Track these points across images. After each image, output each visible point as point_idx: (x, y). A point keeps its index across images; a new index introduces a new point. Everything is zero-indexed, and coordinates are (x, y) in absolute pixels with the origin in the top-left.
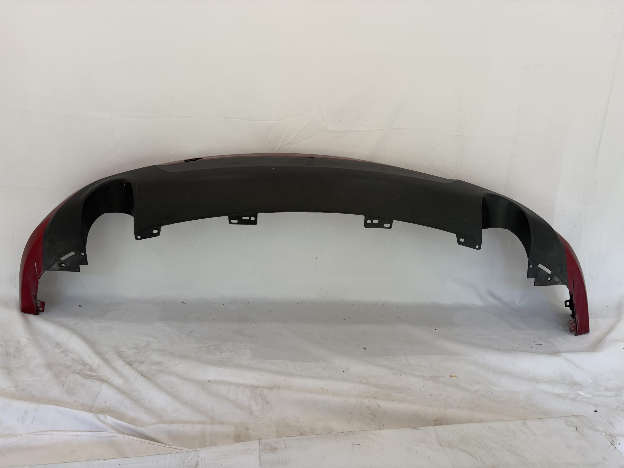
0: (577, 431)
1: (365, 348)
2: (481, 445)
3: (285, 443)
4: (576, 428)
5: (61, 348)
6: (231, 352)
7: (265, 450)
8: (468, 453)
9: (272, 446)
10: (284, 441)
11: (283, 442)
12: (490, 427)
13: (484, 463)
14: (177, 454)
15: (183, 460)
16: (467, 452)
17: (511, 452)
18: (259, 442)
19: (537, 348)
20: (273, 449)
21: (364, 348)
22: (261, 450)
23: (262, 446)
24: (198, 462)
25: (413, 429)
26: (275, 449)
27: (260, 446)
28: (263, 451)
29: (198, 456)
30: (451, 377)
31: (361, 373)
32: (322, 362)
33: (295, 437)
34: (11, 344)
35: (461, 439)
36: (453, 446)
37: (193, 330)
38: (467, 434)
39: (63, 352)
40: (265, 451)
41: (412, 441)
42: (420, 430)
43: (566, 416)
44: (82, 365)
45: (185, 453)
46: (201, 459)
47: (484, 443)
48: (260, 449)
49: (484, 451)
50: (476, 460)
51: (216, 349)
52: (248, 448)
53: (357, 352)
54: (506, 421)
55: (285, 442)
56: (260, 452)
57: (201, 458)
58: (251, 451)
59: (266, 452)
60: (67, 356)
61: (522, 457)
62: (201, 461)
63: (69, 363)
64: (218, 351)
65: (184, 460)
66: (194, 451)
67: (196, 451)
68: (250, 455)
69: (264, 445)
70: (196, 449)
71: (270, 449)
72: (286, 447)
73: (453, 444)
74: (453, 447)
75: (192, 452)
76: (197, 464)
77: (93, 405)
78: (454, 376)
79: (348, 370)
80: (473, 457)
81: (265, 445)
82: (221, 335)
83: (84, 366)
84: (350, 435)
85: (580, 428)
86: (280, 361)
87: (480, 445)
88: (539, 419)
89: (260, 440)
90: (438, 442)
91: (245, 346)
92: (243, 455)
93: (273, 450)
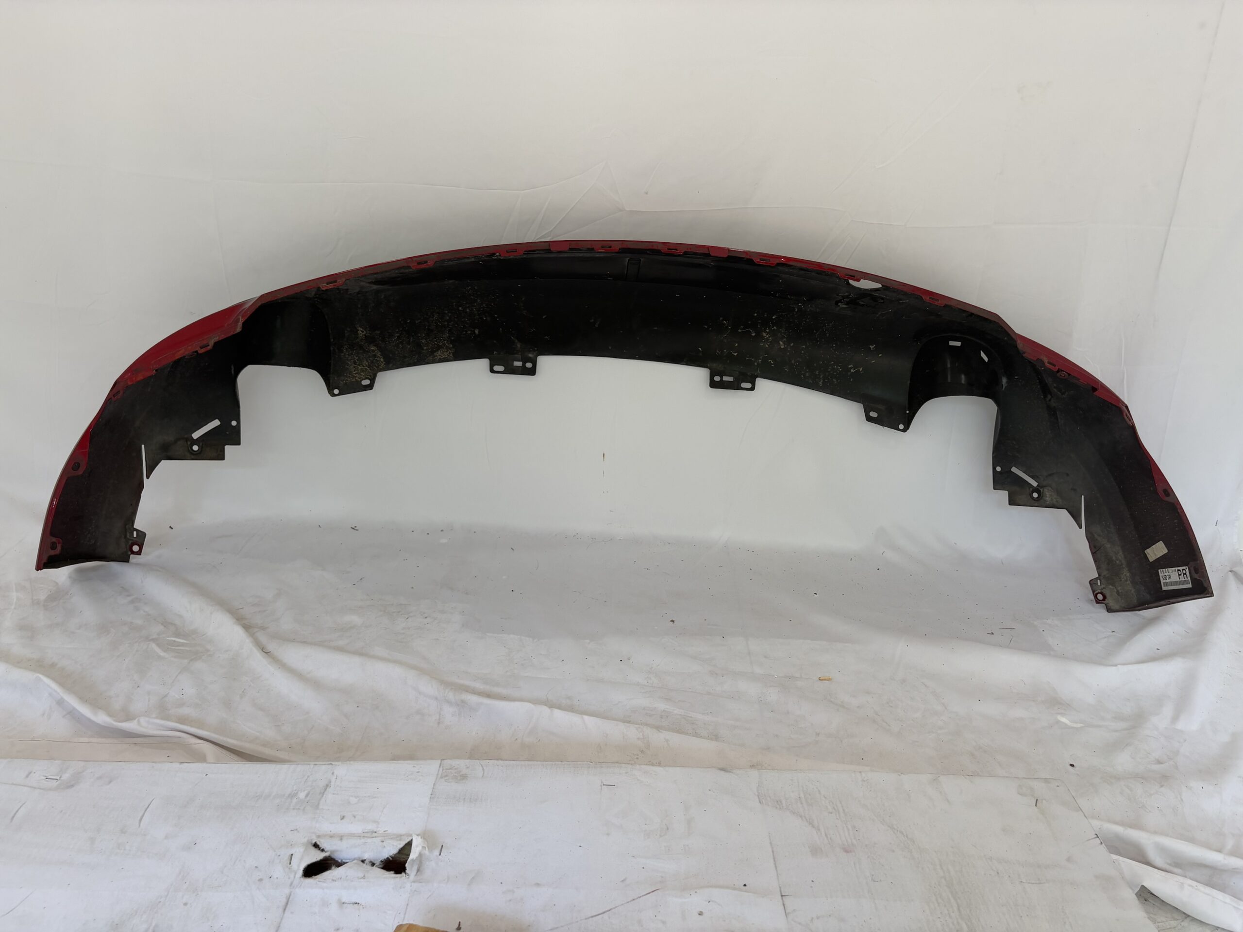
0: (1036, 806)
1: (673, 621)
2: (836, 807)
3: (483, 769)
4: (1037, 800)
5: (128, 596)
6: (426, 618)
7: (446, 776)
8: (807, 820)
9: (460, 772)
10: (482, 766)
11: (481, 768)
12: (865, 780)
13: (831, 839)
14: (299, 765)
15: (306, 777)
16: (805, 817)
17: (889, 826)
18: (441, 764)
19: (1002, 635)
20: (460, 776)
21: (671, 621)
22: (440, 776)
23: (443, 770)
24: (330, 782)
25: (719, 770)
26: (464, 777)
27: (439, 770)
28: (441, 778)
29: (333, 773)
30: (820, 680)
31: (652, 668)
32: (588, 641)
33: (505, 762)
34: (42, 585)
35: (802, 795)
36: (784, 804)
37: (364, 578)
38: (817, 788)
39: (132, 602)
40: (447, 778)
41: (710, 790)
42: (732, 773)
43: (1024, 778)
44: (162, 624)
45: (312, 766)
46: (336, 778)
47: (842, 807)
48: (438, 775)
49: (837, 819)
50: (817, 833)
51: (399, 612)
52: (418, 771)
53: (656, 628)
54: (900, 774)
55: (485, 768)
56: (436, 779)
57: (337, 776)
58: (422, 776)
59: (446, 781)
60: (137, 609)
61: (907, 837)
62: (335, 782)
63: (139, 622)
64: (401, 615)
65: (308, 777)
66: (328, 764)
67: (331, 766)
68: (419, 781)
69: (447, 769)
70: (331, 763)
71: (455, 776)
72: (483, 776)
73: (784, 802)
74: (783, 807)
75: (324, 766)
76: (327, 786)
77: (168, 694)
78: (826, 678)
79: (629, 659)
80: (813, 826)
81: (449, 769)
82: (412, 588)
83: (165, 627)
84: (602, 767)
85: (1044, 801)
86: (512, 636)
87: (835, 809)
88: (967, 777)
89: (442, 760)
90: (758, 796)
91: (452, 608)
92: (407, 780)
93: (459, 778)
